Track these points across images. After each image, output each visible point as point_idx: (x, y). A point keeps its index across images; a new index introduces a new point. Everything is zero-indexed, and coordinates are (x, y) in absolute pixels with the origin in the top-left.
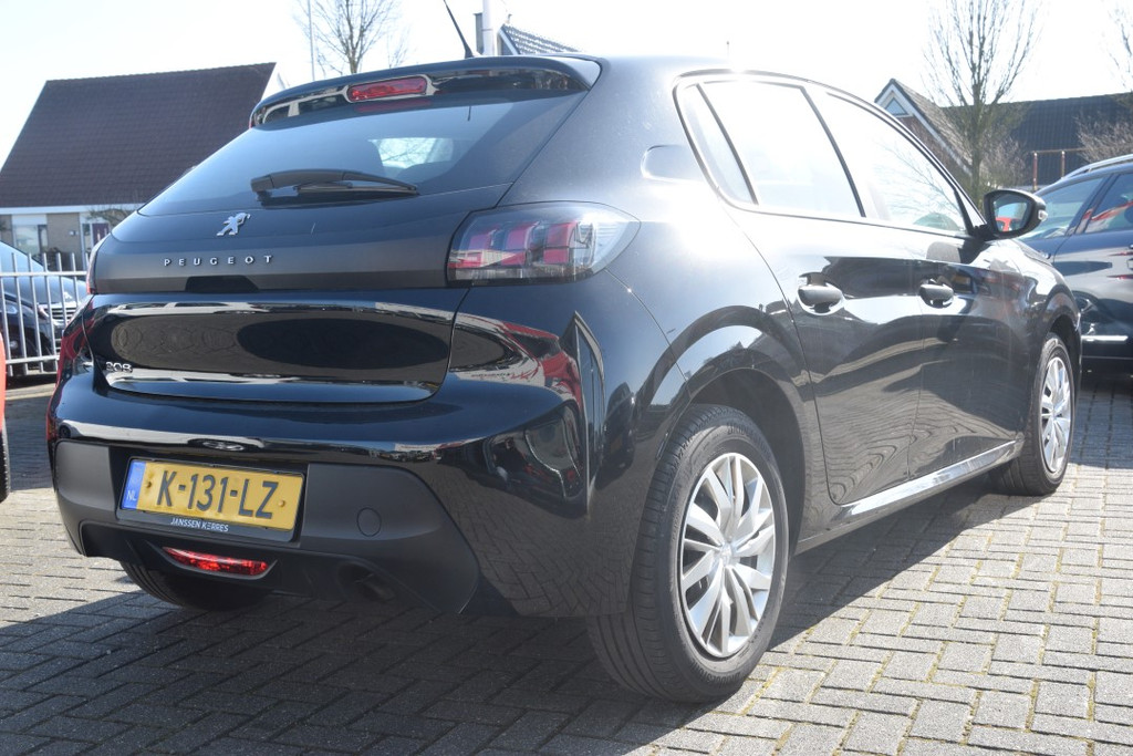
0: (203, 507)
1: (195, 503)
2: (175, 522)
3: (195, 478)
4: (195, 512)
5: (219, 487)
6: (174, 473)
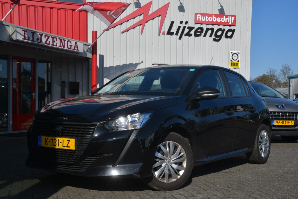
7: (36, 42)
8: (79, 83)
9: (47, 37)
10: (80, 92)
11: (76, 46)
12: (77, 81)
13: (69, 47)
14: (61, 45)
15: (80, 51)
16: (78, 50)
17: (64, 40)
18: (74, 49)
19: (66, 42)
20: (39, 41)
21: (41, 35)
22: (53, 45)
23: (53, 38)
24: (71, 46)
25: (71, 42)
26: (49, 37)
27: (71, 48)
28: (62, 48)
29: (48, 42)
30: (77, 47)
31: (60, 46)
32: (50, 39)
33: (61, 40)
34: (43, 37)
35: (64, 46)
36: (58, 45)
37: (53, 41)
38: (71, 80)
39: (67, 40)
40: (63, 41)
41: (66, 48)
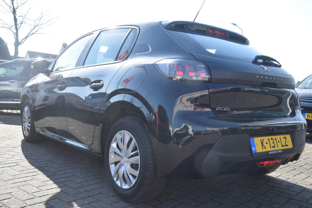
0: (274, 147)
1: (272, 147)
2: (270, 153)
3: (269, 140)
4: (273, 149)
5: (275, 141)
6: (263, 140)
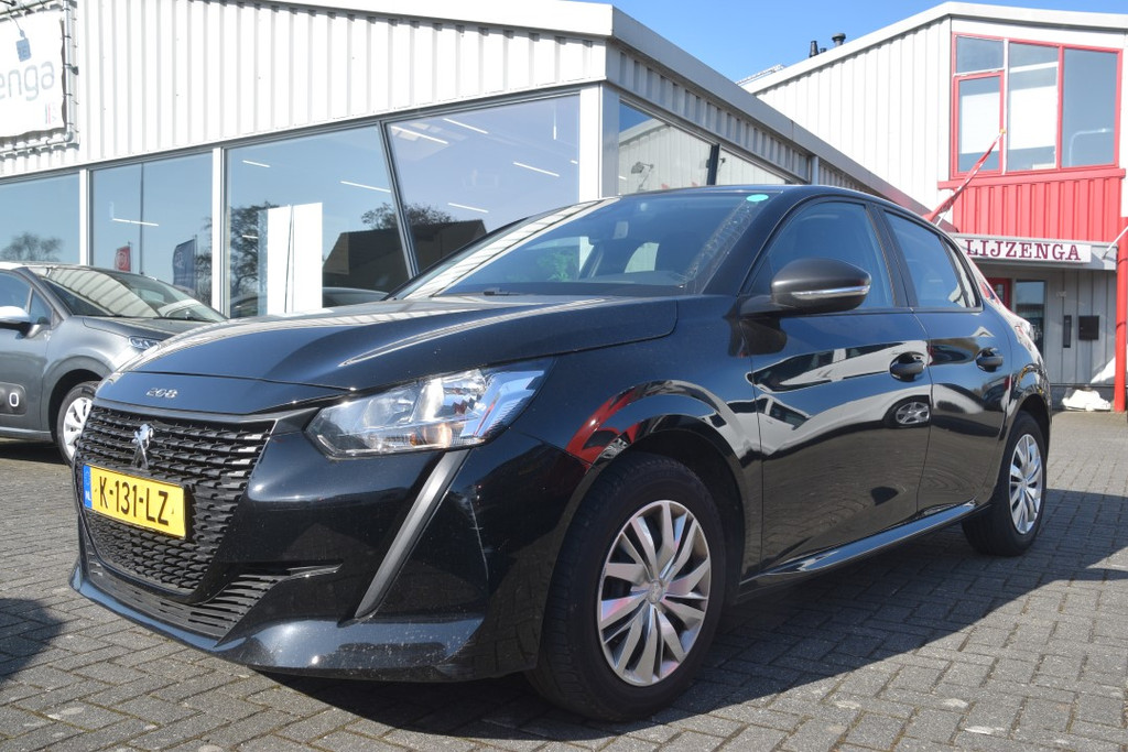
7: (990, 256)
8: (1097, 318)
9: (1010, 246)
10: (1102, 333)
11: (1074, 251)
12: (1094, 314)
13: (1058, 255)
14: (1041, 255)
15: (1083, 260)
16: (1077, 258)
17: (1047, 246)
18: (1069, 258)
19: (1050, 249)
20: (995, 253)
21: (999, 243)
22: (1023, 256)
23: (1023, 245)
24: (1062, 254)
25: (1061, 247)
26: (1014, 244)
27: (1061, 258)
28: (1042, 259)
29: (1012, 253)
30: (1076, 254)
31: (1038, 256)
32: (1018, 248)
33: (1039, 246)
34: (1003, 246)
35: (1046, 256)
36: (1034, 254)
37: (1023, 250)
38: (1085, 312)
39: (1052, 245)
40: (1044, 248)
41: (1050, 258)
